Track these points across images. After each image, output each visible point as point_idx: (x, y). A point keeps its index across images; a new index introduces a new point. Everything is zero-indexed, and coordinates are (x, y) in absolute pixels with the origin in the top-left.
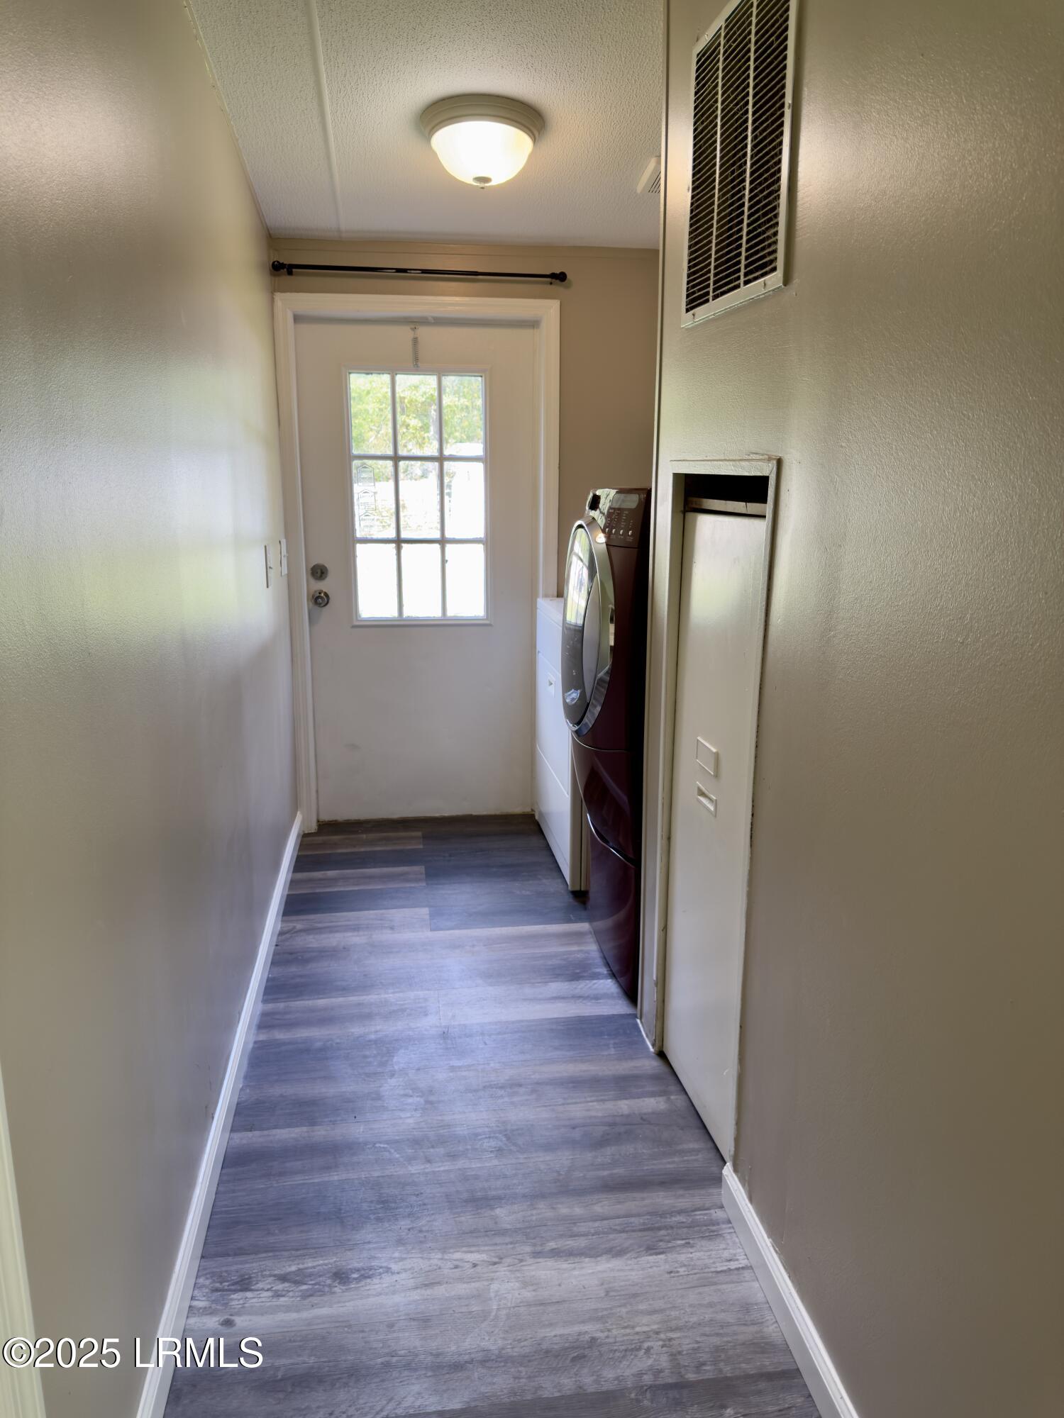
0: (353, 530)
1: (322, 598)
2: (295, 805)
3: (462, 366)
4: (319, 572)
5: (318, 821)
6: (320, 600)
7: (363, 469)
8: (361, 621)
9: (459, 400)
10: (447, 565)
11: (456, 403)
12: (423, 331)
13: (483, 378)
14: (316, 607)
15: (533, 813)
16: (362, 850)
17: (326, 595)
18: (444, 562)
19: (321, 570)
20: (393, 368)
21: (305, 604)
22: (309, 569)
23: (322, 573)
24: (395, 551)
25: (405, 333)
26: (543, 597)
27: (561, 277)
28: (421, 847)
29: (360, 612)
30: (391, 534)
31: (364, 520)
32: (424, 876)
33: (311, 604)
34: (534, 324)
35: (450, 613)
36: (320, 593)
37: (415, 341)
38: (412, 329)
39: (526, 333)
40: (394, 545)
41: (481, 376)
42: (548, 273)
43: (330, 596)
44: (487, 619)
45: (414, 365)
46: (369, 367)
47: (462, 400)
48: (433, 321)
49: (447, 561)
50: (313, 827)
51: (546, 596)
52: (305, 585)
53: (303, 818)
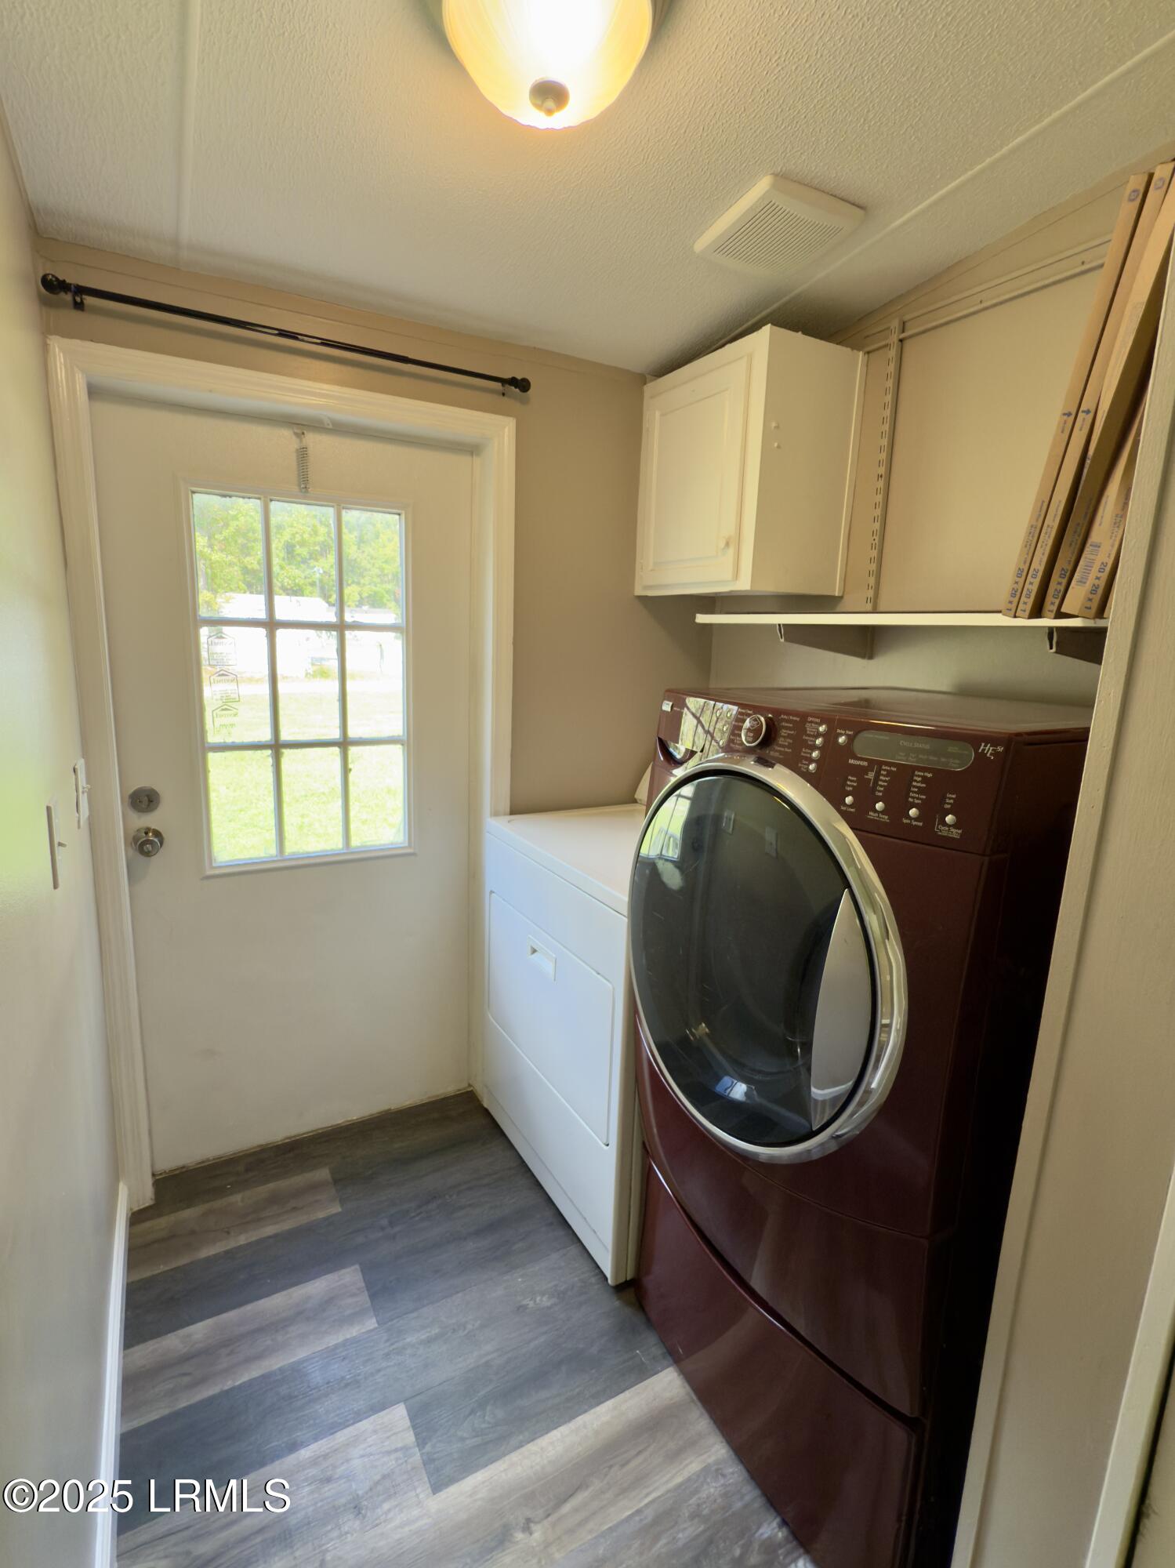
0: (203, 732)
1: (148, 842)
2: (115, 1171)
3: (373, 498)
4: (144, 800)
5: (153, 1175)
6: (146, 844)
7: (217, 641)
8: (220, 867)
9: (227, 557)
10: (351, 777)
11: (225, 559)
12: (313, 440)
13: (403, 516)
14: (142, 858)
15: (471, 1089)
16: (243, 1240)
17: (157, 834)
18: (346, 771)
19: (148, 796)
20: (265, 491)
21: (121, 852)
22: (127, 799)
23: (150, 801)
24: (270, 761)
25: (285, 438)
26: (491, 815)
27: (523, 385)
28: (336, 1209)
29: (215, 854)
30: (266, 736)
31: (221, 716)
32: (364, 1298)
33: (131, 852)
34: (471, 449)
35: (355, 842)
36: (146, 833)
37: (303, 454)
38: (296, 434)
39: (463, 460)
40: (269, 752)
41: (399, 514)
42: (507, 376)
43: (164, 835)
44: (410, 846)
45: (301, 489)
46: (228, 485)
47: (230, 557)
48: (331, 426)
49: (350, 770)
50: (147, 1196)
51: (496, 814)
52: (119, 822)
53: (129, 1189)
